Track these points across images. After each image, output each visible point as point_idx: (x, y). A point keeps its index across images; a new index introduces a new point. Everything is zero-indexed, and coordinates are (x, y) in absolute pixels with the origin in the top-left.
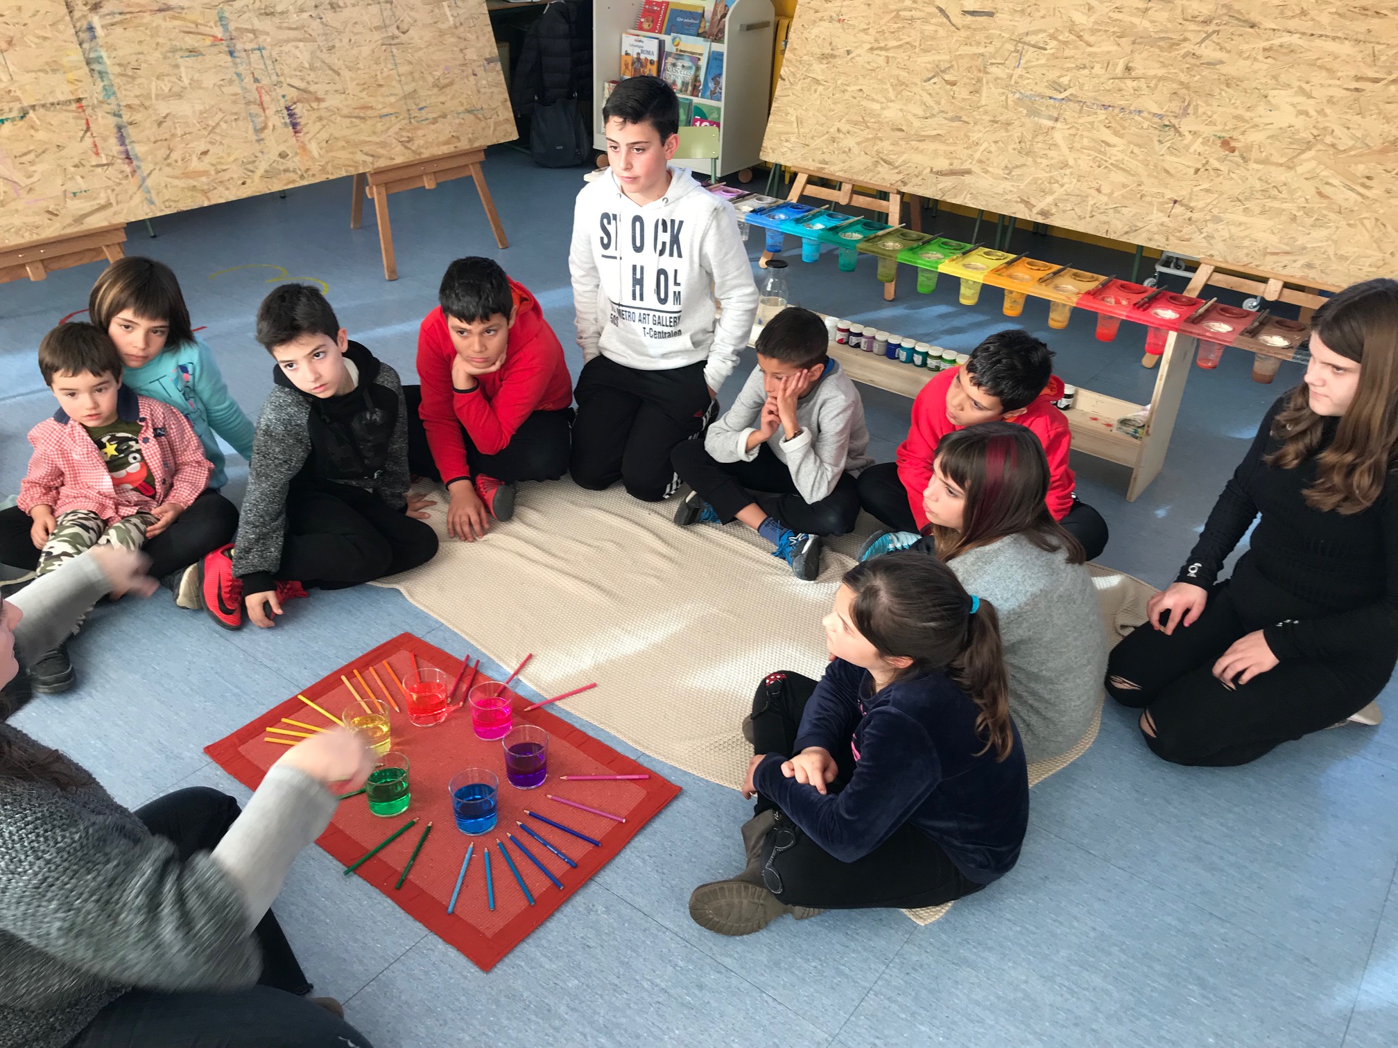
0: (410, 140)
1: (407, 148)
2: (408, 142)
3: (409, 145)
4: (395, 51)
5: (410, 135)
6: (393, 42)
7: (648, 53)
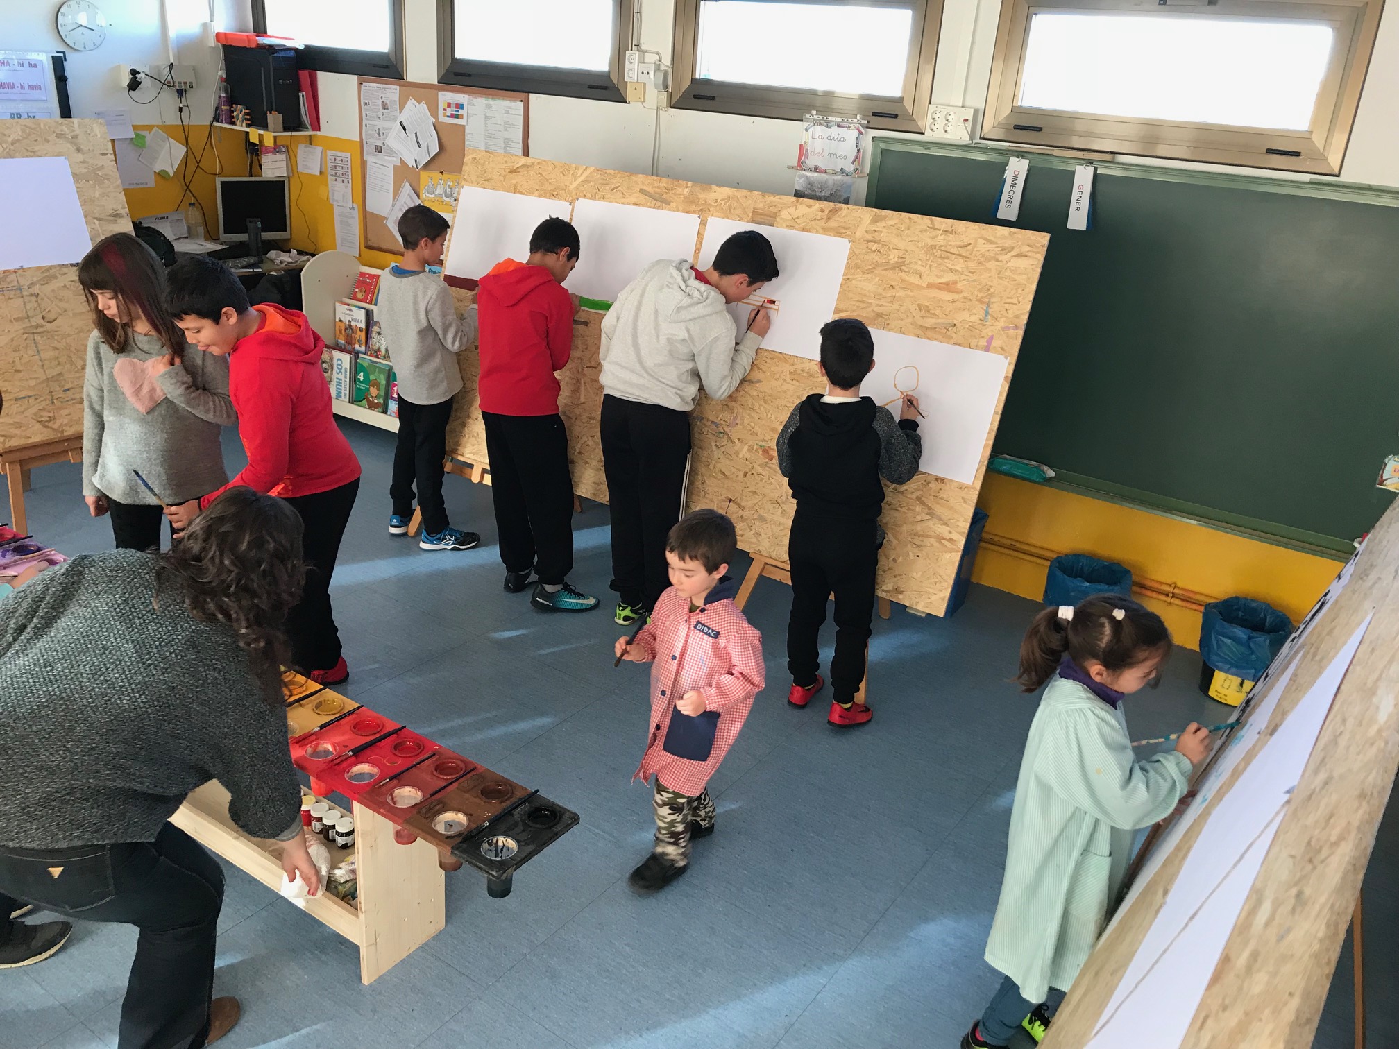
0: (51, 419)
1: (46, 427)
2: (50, 421)
3: (50, 424)
4: (37, 338)
5: (51, 415)
6: (35, 331)
7: (358, 321)
